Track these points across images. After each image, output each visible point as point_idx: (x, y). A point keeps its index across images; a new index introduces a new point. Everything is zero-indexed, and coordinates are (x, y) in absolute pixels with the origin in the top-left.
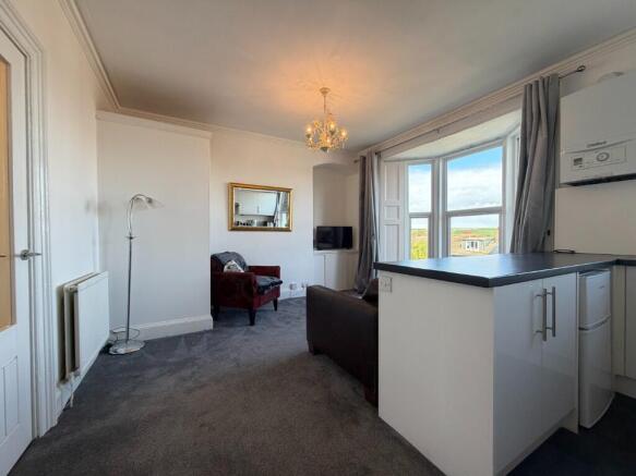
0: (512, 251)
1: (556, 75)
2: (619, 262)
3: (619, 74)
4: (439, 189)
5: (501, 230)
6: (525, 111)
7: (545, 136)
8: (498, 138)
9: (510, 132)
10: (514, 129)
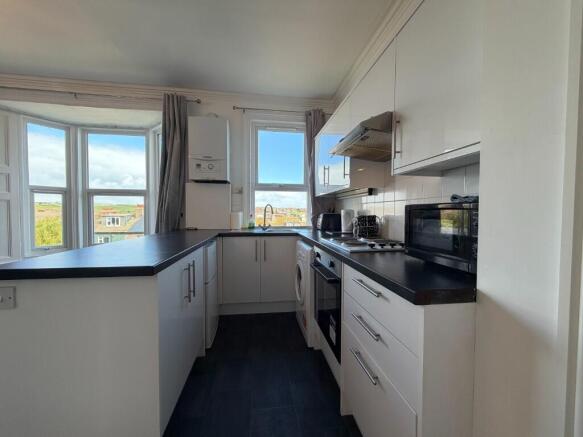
0: (157, 231)
1: (184, 97)
2: (220, 235)
3: (217, 116)
4: (76, 161)
5: (146, 207)
6: (164, 114)
7: (179, 140)
8: (141, 128)
9: (153, 127)
10: (155, 126)
